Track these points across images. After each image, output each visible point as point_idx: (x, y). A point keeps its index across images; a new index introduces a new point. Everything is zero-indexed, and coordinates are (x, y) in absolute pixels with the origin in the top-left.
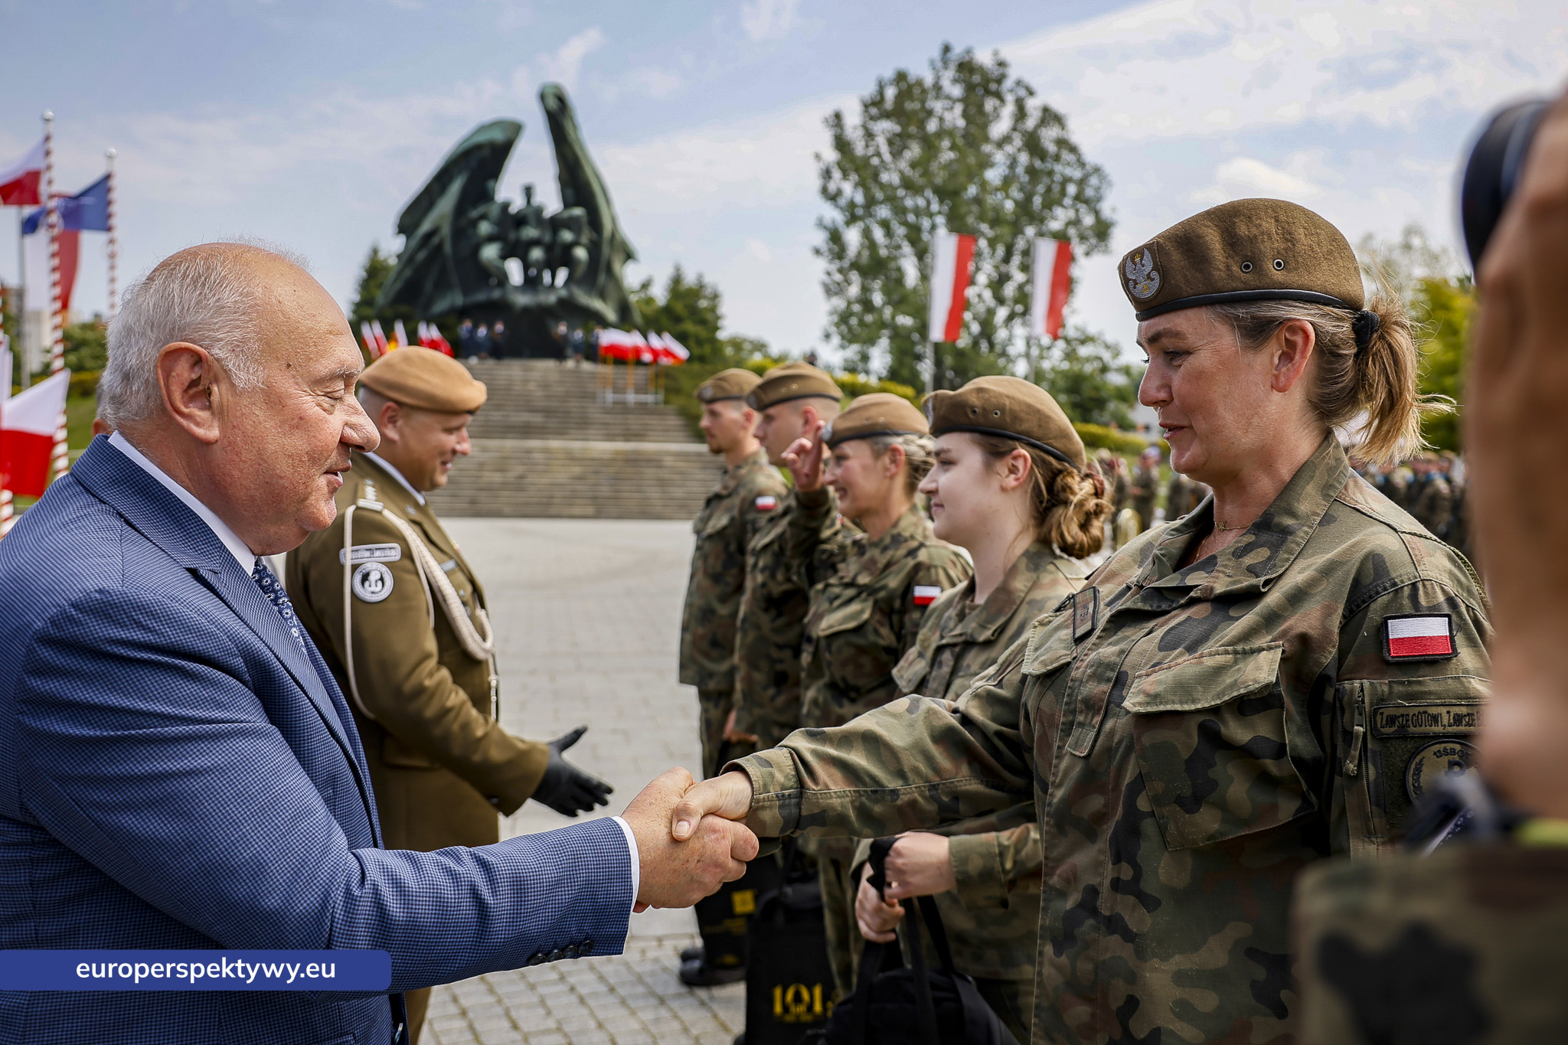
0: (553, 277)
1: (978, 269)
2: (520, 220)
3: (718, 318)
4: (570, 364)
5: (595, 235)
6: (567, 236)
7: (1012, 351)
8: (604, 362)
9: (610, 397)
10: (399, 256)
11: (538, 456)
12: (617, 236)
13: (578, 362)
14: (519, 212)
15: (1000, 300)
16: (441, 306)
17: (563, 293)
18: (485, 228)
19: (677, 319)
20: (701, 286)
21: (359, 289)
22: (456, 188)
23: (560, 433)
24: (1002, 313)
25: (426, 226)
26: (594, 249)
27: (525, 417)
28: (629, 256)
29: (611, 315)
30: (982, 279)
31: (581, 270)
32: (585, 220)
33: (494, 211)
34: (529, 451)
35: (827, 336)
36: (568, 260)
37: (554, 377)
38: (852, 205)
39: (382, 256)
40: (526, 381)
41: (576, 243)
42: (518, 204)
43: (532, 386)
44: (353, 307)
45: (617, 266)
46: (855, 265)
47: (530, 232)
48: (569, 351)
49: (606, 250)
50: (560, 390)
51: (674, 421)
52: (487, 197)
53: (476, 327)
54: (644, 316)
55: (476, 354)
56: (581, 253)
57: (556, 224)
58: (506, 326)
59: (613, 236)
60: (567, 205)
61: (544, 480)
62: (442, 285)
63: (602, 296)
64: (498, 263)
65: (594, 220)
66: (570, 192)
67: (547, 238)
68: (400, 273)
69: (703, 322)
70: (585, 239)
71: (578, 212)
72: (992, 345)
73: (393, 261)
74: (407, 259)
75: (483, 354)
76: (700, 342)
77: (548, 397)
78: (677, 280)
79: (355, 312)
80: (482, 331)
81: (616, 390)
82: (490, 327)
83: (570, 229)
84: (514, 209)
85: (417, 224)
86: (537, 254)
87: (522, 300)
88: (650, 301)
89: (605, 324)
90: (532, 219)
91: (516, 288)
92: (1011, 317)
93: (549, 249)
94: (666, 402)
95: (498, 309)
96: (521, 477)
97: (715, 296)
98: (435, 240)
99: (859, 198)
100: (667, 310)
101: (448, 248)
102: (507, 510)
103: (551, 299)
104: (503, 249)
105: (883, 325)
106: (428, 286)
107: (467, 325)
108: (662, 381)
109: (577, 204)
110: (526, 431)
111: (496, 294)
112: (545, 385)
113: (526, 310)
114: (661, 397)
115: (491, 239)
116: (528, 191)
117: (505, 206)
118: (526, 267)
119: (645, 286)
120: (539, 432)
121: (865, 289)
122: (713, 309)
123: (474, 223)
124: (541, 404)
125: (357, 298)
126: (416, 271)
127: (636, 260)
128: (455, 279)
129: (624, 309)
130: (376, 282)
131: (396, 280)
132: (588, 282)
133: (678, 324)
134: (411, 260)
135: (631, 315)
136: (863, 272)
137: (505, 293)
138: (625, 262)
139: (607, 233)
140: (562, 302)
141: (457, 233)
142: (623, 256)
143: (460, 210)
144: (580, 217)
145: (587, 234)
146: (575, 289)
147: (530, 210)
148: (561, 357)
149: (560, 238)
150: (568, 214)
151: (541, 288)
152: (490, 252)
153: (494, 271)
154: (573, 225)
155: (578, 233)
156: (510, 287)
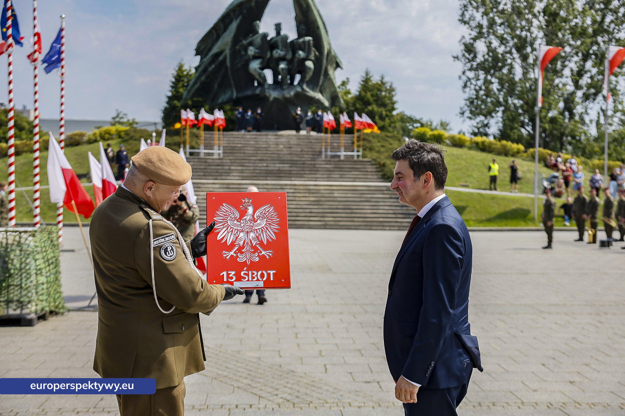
0: (292, 80)
1: (564, 66)
2: (272, 45)
3: (393, 103)
5: (317, 53)
6: (301, 53)
7: (587, 119)
8: (326, 132)
9: (329, 153)
10: (197, 69)
12: (333, 53)
13: (308, 131)
14: (272, 39)
15: (578, 86)
16: (223, 98)
17: (299, 89)
18: (252, 51)
19: (368, 103)
20: (383, 83)
21: (170, 89)
22: (233, 27)
23: (300, 176)
24: (580, 94)
25: (215, 50)
26: (318, 62)
27: (279, 167)
28: (338, 65)
29: (327, 104)
30: (567, 72)
31: (308, 75)
33: (257, 40)
34: (282, 187)
35: (462, 113)
36: (302, 70)
37: (294, 141)
38: (480, 26)
39: (186, 67)
41: (307, 59)
43: (281, 148)
44: (166, 100)
45: (331, 72)
46: (481, 66)
47: (278, 53)
49: (324, 62)
50: (297, 150)
51: (370, 168)
52: (254, 31)
53: (245, 111)
54: (347, 102)
55: (245, 129)
56: (309, 64)
57: (294, 46)
58: (263, 111)
59: (329, 52)
60: (301, 35)
62: (224, 86)
63: (321, 92)
64: (259, 71)
65: (318, 44)
66: (302, 26)
67: (289, 56)
68: (198, 78)
69: (384, 105)
70: (312, 57)
71: (308, 38)
72: (572, 115)
74: (201, 69)
75: (250, 129)
76: (382, 118)
77: (291, 154)
78: (366, 81)
79: (168, 103)
80: (249, 113)
81: (333, 149)
82: (254, 111)
83: (303, 50)
84: (269, 38)
85: (210, 50)
86: (282, 66)
87: (274, 94)
89: (325, 109)
90: (280, 44)
91: (270, 85)
92: (586, 97)
93: (290, 62)
94: (364, 156)
95: (261, 100)
97: (391, 90)
98: (221, 58)
99: (485, 22)
100: (360, 98)
101: (228, 64)
103: (292, 93)
104: (261, 63)
105: (498, 104)
106: (216, 87)
107: (241, 109)
108: (361, 143)
109: (307, 35)
110: (279, 174)
111: (258, 91)
112: (289, 147)
113: (276, 99)
114: (360, 154)
115: (255, 57)
116: (278, 27)
117: (265, 36)
118: (276, 74)
119: (344, 84)
120: (289, 175)
121: (487, 83)
122: (391, 98)
124: (288, 157)
125: (170, 94)
126: (207, 78)
127: (341, 68)
128: (232, 82)
129: (334, 99)
130: (180, 84)
131: (195, 83)
132: (314, 83)
133: (370, 108)
134: (205, 70)
135: (339, 102)
136: (487, 72)
137: (263, 90)
138: (336, 69)
139: (326, 52)
140: (297, 95)
141: (235, 54)
142: (334, 65)
143: (236, 40)
144: (309, 41)
145: (314, 53)
146: (305, 87)
147: (279, 38)
148: (298, 129)
149: (297, 55)
150: (301, 40)
151: (285, 87)
152: (255, 65)
153: (257, 77)
154: (304, 47)
155: (308, 53)
156: (266, 87)
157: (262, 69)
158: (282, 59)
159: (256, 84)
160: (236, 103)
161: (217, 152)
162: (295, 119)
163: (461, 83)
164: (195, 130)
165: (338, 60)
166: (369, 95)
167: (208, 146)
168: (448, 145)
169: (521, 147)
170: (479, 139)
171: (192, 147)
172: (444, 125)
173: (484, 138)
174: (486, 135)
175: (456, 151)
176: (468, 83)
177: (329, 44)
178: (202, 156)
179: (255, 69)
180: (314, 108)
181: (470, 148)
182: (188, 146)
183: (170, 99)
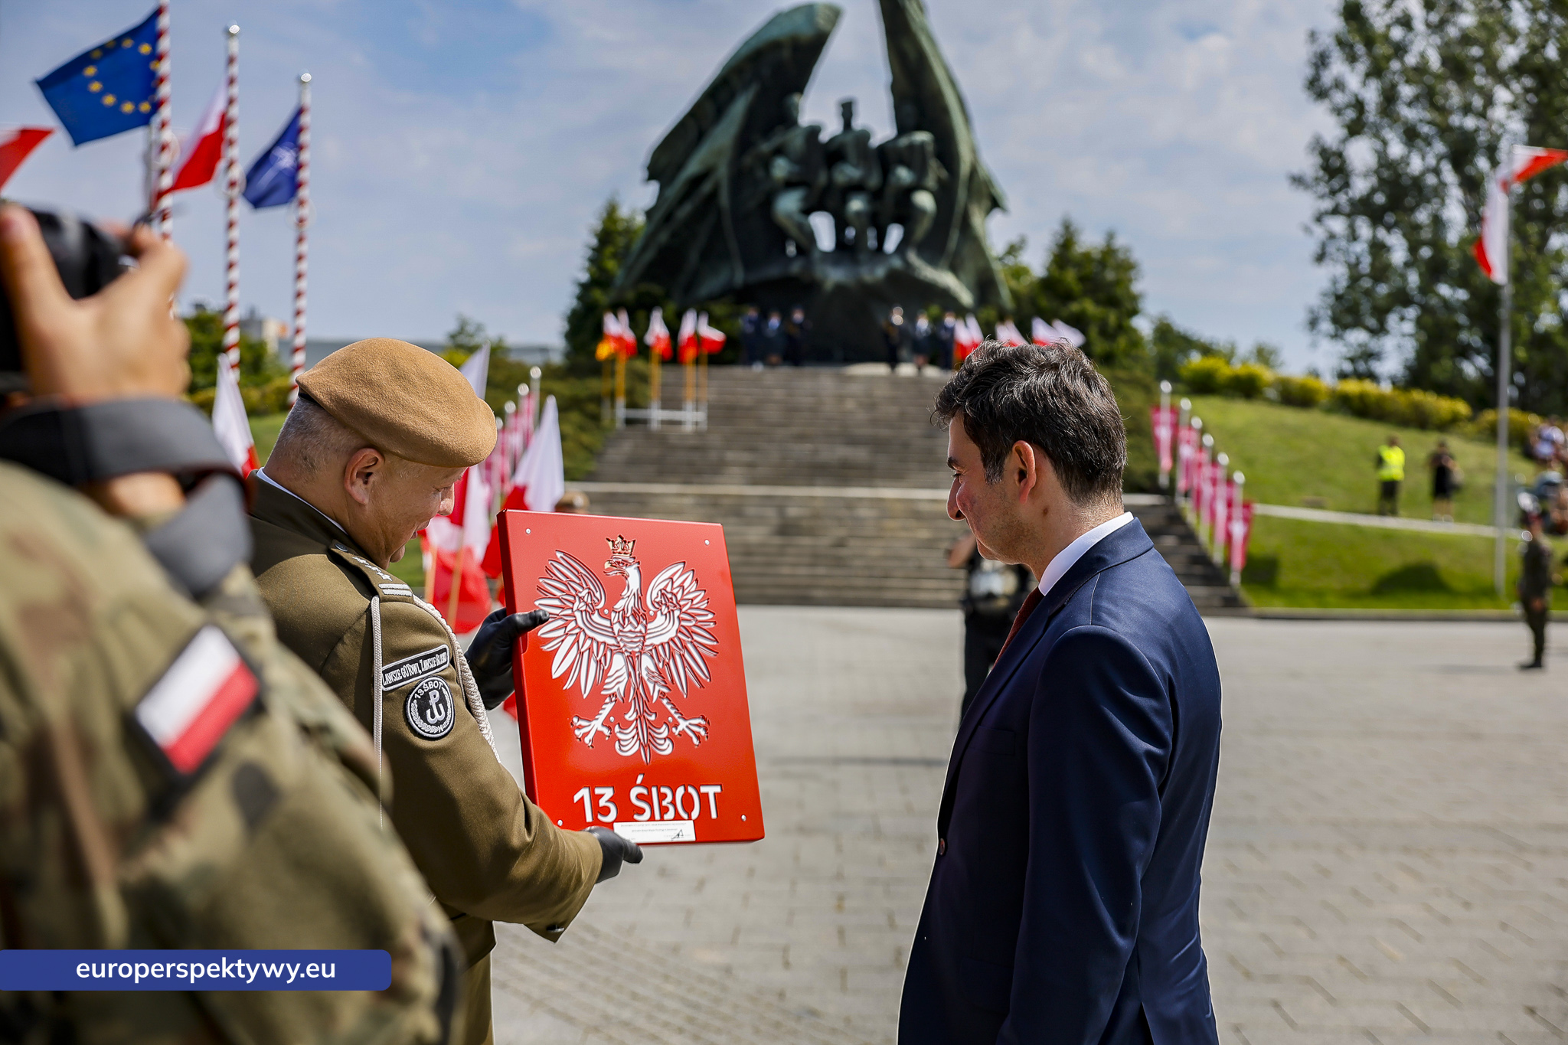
0: (881, 238)
2: (834, 154)
3: (1134, 298)
4: (907, 370)
5: (944, 174)
6: (904, 174)
10: (649, 214)
11: (864, 512)
12: (981, 173)
13: (919, 368)
14: (832, 140)
16: (711, 284)
17: (897, 263)
18: (781, 168)
19: (1070, 297)
20: (1110, 248)
21: (587, 264)
22: (739, 108)
23: (895, 476)
25: (693, 167)
26: (945, 195)
27: (842, 452)
28: (994, 203)
29: (966, 297)
31: (922, 228)
32: (930, 148)
33: (796, 141)
34: (850, 504)
35: (1313, 323)
36: (906, 214)
37: (882, 391)
38: (1359, 105)
39: (624, 212)
40: (841, 398)
41: (918, 186)
42: (831, 128)
43: (850, 405)
44: (577, 290)
45: (977, 219)
46: (1363, 207)
47: (848, 172)
48: (904, 353)
49: (962, 194)
50: (891, 411)
52: (787, 119)
53: (764, 316)
54: (1015, 294)
55: (764, 359)
56: (924, 200)
57: (886, 157)
58: (806, 316)
59: (974, 171)
60: (903, 129)
61: (875, 550)
62: (713, 254)
63: (954, 269)
64: (799, 217)
65: (946, 150)
66: (909, 109)
67: (874, 181)
68: (651, 237)
69: (1110, 302)
70: (931, 181)
71: (922, 137)
73: (640, 220)
74: (661, 217)
75: (774, 359)
76: (1107, 334)
77: (874, 422)
79: (580, 298)
80: (775, 322)
82: (786, 317)
83: (908, 165)
84: (824, 137)
85: (680, 166)
86: (856, 205)
87: (834, 276)
88: (1019, 272)
89: (961, 312)
90: (851, 153)
91: (825, 254)
93: (876, 196)
95: (801, 289)
96: (840, 544)
98: (706, 188)
99: (1371, 95)
100: (1048, 285)
101: (724, 199)
102: (819, 593)
103: (880, 272)
104: (805, 199)
106: (693, 256)
107: (752, 313)
109: (919, 128)
110: (843, 473)
111: (796, 268)
112: (871, 405)
113: (840, 288)
115: (789, 185)
116: (847, 110)
117: (814, 131)
118: (840, 226)
119: (1013, 250)
120: (866, 474)
123: (766, 163)
124: (865, 432)
125: (584, 277)
126: (674, 235)
127: (1004, 210)
128: (733, 245)
129: (985, 286)
130: (609, 250)
131: (644, 248)
132: (934, 247)
133: (1074, 307)
134: (668, 218)
135: (998, 294)
136: (1376, 217)
137: (809, 266)
138: (988, 212)
139: (965, 168)
140: (893, 276)
141: (740, 177)
142: (986, 203)
143: (744, 142)
144: (922, 145)
145: (935, 172)
146: (913, 257)
147: (849, 138)
148: (893, 361)
149: (892, 180)
150: (904, 141)
151: (862, 257)
152: (789, 204)
153: (793, 231)
154: (913, 157)
155: (920, 171)
156: (816, 255)
157: (807, 211)
158: (856, 188)
159: (791, 250)
160: (741, 296)
161: (691, 417)
162: (886, 336)
163: (1312, 247)
164: (639, 365)
165: (993, 191)
166: (1070, 276)
167: (672, 402)
168: (1270, 402)
169: (1462, 407)
170: (1352, 387)
171: (631, 405)
172: (1263, 355)
173: (1368, 387)
174: (1372, 377)
175: (1292, 417)
176: (1331, 249)
177: (974, 151)
178: (655, 426)
179: (789, 216)
180: (935, 310)
181: (1330, 410)
182: (621, 402)
183: (585, 288)
